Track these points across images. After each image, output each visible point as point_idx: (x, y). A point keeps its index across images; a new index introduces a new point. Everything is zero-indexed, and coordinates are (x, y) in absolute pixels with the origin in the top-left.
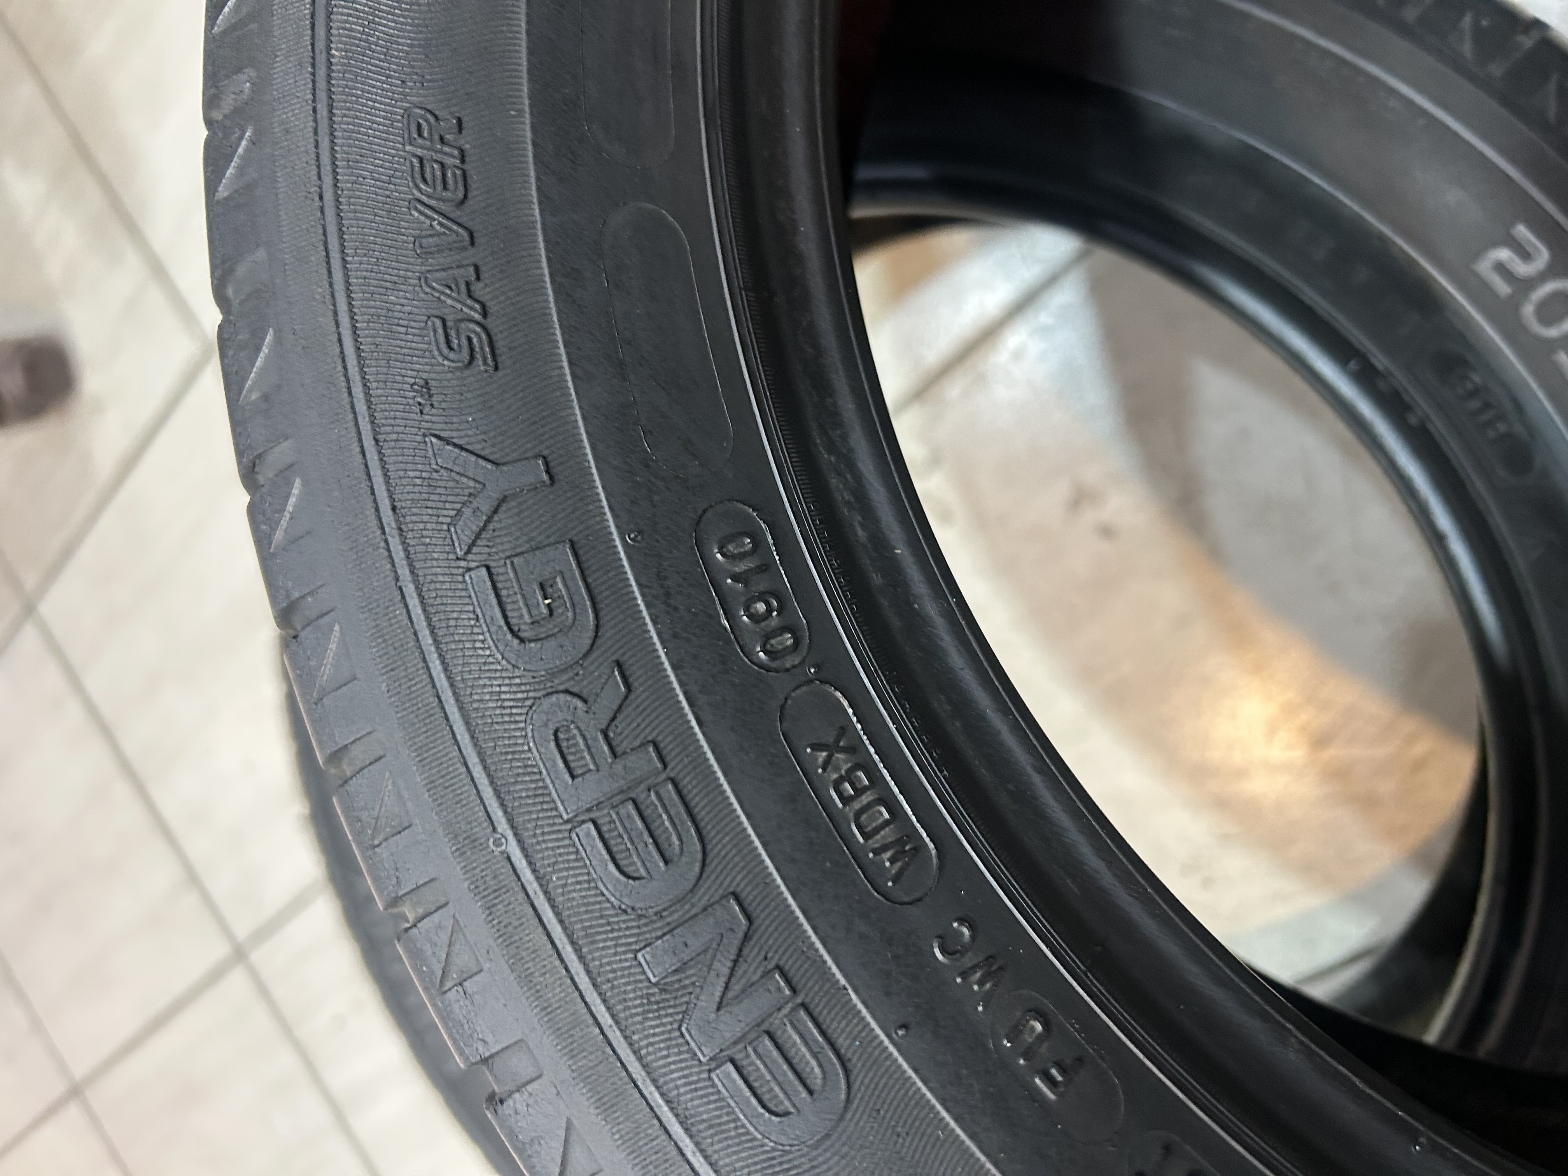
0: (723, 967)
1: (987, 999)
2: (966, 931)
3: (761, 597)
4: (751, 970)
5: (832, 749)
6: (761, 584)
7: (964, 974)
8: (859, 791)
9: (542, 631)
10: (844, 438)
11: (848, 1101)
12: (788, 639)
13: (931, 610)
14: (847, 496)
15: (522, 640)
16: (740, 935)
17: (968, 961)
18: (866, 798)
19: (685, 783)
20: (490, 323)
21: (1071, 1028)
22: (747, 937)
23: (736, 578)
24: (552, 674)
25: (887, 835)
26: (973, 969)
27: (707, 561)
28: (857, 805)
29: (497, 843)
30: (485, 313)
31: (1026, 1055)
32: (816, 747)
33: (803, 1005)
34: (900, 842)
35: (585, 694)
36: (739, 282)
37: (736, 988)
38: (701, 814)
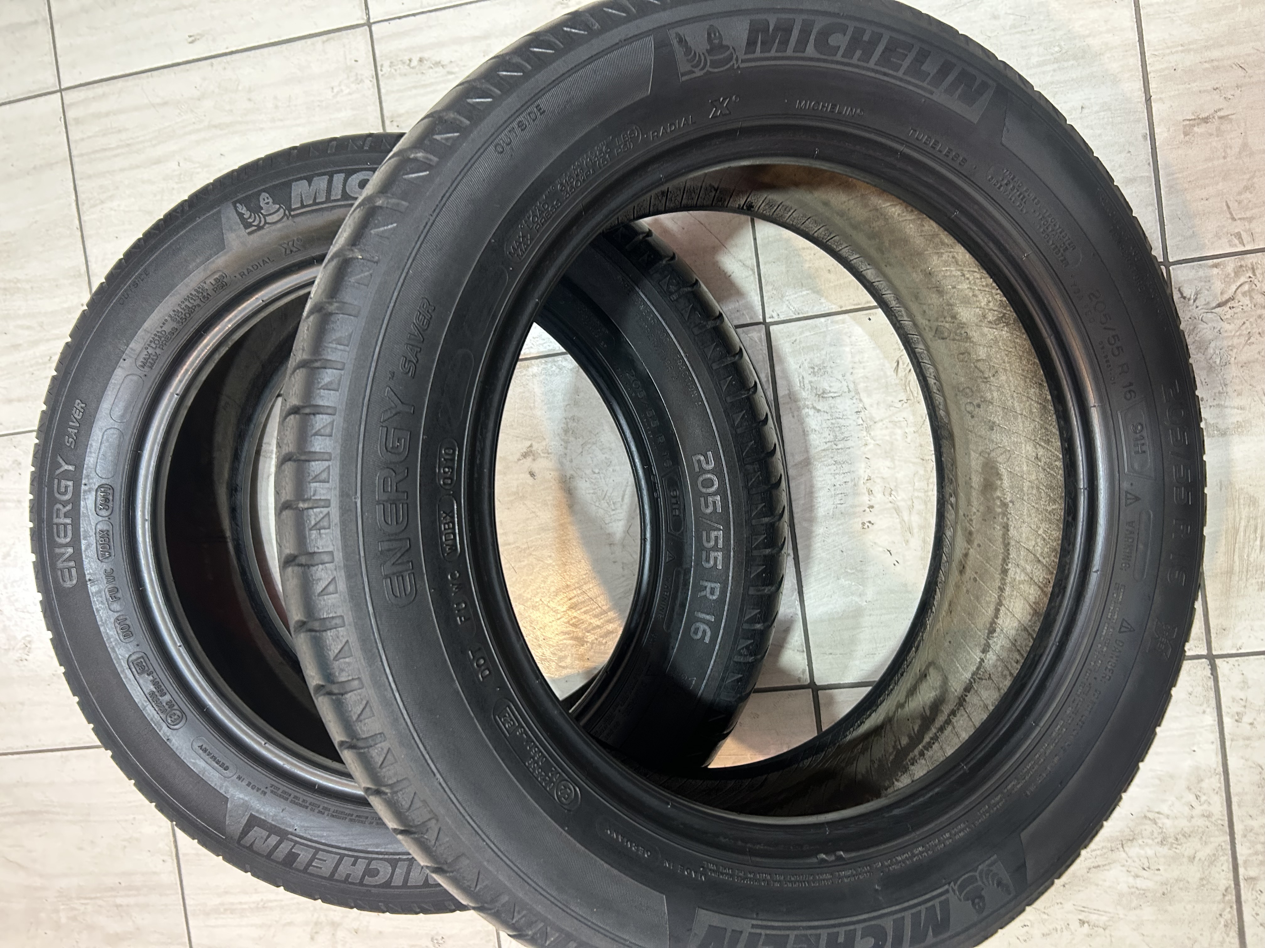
0: (399, 555)
1: (455, 593)
2: (458, 575)
3: (448, 468)
4: (405, 559)
5: (447, 515)
6: (449, 464)
7: (453, 585)
8: (449, 528)
9: (393, 451)
10: (486, 433)
11: (414, 600)
12: (449, 481)
13: (486, 490)
14: (479, 449)
15: (387, 451)
16: (406, 549)
17: (455, 582)
18: (449, 531)
19: (410, 505)
20: (417, 365)
21: (471, 611)
22: (407, 550)
23: (445, 459)
24: (391, 463)
25: (450, 542)
26: (455, 585)
27: (440, 451)
28: (447, 531)
29: (355, 498)
30: (417, 362)
31: (458, 611)
32: (444, 512)
33: (413, 573)
34: (452, 546)
35: (397, 471)
36: (481, 380)
37: (400, 561)
38: (410, 516)
